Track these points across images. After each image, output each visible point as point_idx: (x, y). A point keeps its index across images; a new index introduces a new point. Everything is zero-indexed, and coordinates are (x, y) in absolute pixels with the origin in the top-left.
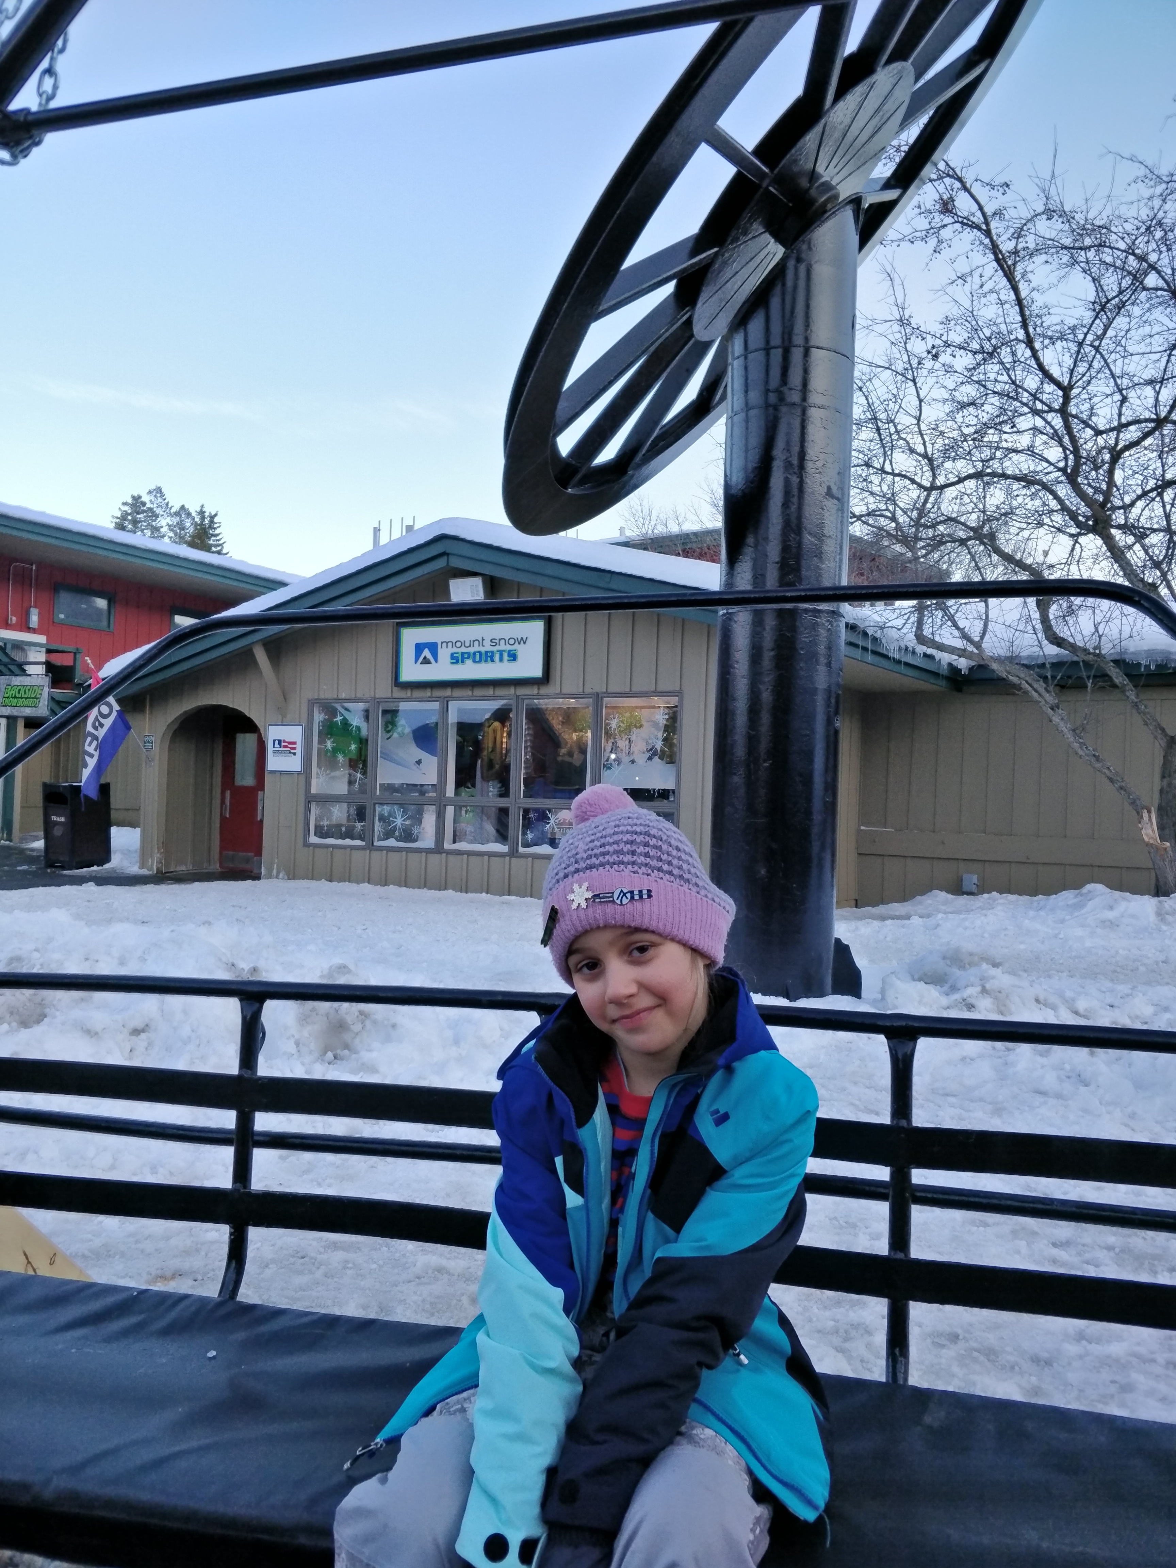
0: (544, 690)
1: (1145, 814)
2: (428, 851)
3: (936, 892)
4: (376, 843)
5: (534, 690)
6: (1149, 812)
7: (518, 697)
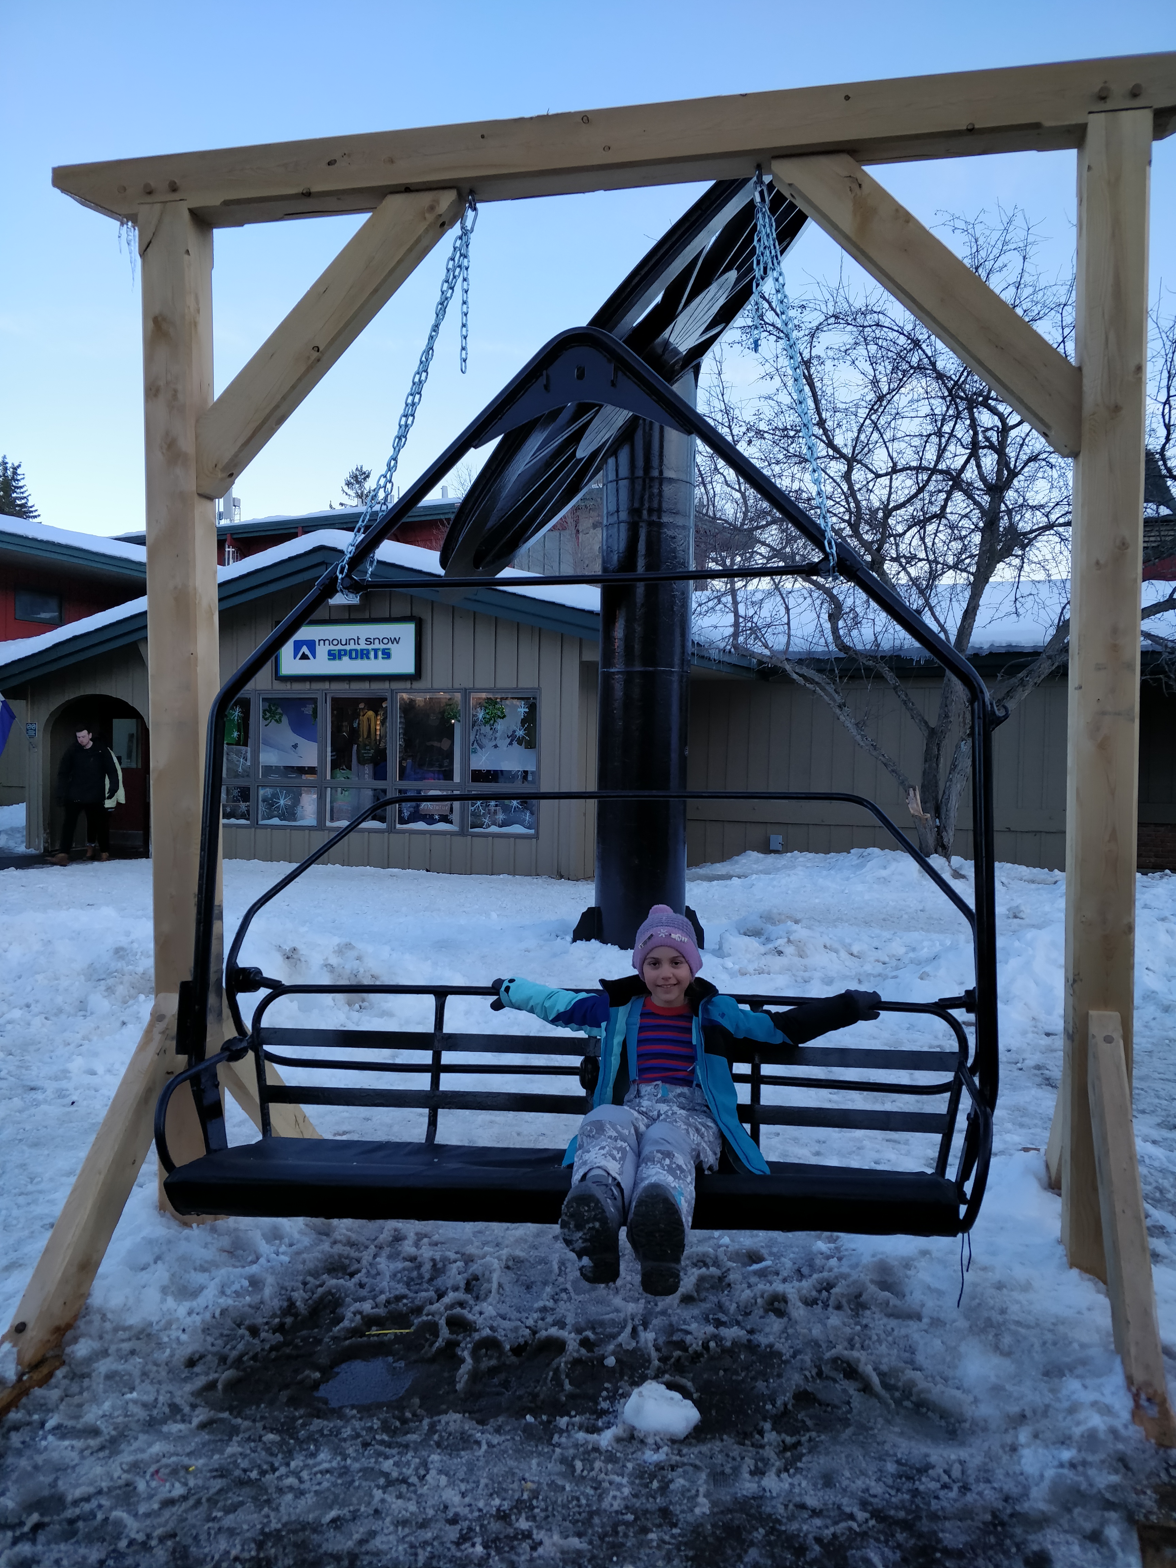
0: (417, 685)
1: (911, 792)
2: (310, 828)
3: (749, 852)
4: (260, 822)
5: (408, 685)
6: (914, 790)
7: (392, 691)
